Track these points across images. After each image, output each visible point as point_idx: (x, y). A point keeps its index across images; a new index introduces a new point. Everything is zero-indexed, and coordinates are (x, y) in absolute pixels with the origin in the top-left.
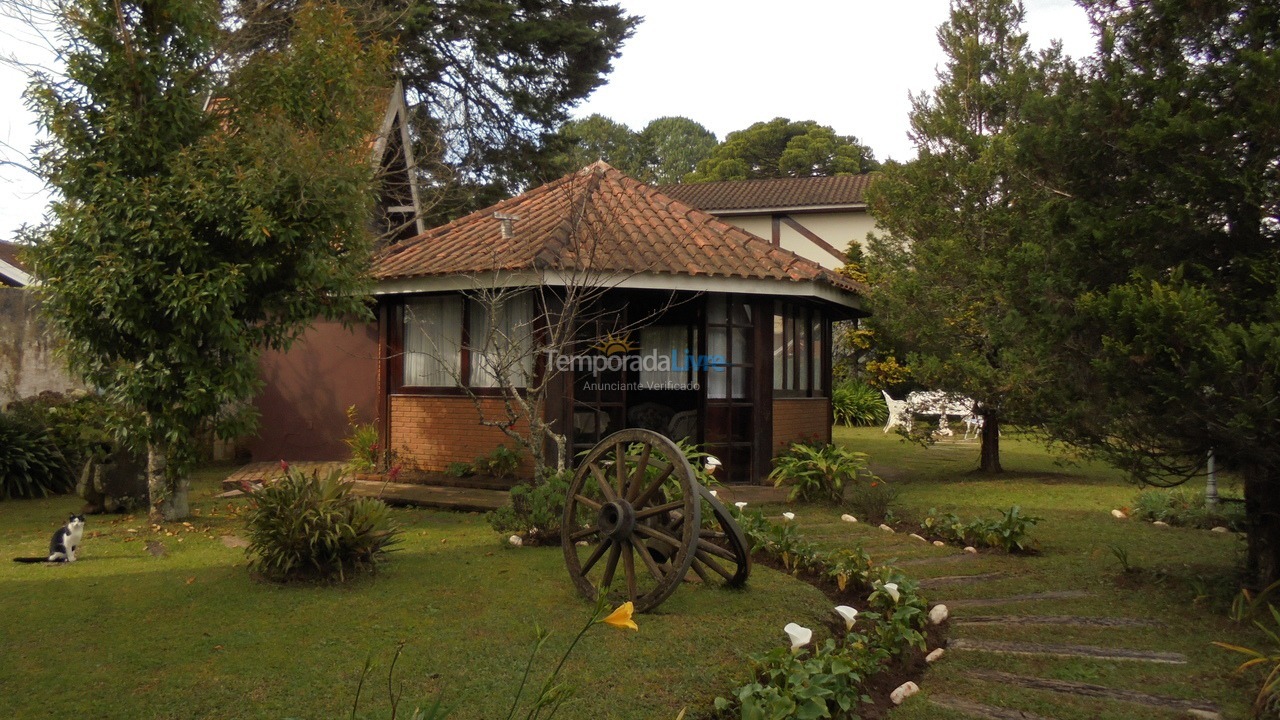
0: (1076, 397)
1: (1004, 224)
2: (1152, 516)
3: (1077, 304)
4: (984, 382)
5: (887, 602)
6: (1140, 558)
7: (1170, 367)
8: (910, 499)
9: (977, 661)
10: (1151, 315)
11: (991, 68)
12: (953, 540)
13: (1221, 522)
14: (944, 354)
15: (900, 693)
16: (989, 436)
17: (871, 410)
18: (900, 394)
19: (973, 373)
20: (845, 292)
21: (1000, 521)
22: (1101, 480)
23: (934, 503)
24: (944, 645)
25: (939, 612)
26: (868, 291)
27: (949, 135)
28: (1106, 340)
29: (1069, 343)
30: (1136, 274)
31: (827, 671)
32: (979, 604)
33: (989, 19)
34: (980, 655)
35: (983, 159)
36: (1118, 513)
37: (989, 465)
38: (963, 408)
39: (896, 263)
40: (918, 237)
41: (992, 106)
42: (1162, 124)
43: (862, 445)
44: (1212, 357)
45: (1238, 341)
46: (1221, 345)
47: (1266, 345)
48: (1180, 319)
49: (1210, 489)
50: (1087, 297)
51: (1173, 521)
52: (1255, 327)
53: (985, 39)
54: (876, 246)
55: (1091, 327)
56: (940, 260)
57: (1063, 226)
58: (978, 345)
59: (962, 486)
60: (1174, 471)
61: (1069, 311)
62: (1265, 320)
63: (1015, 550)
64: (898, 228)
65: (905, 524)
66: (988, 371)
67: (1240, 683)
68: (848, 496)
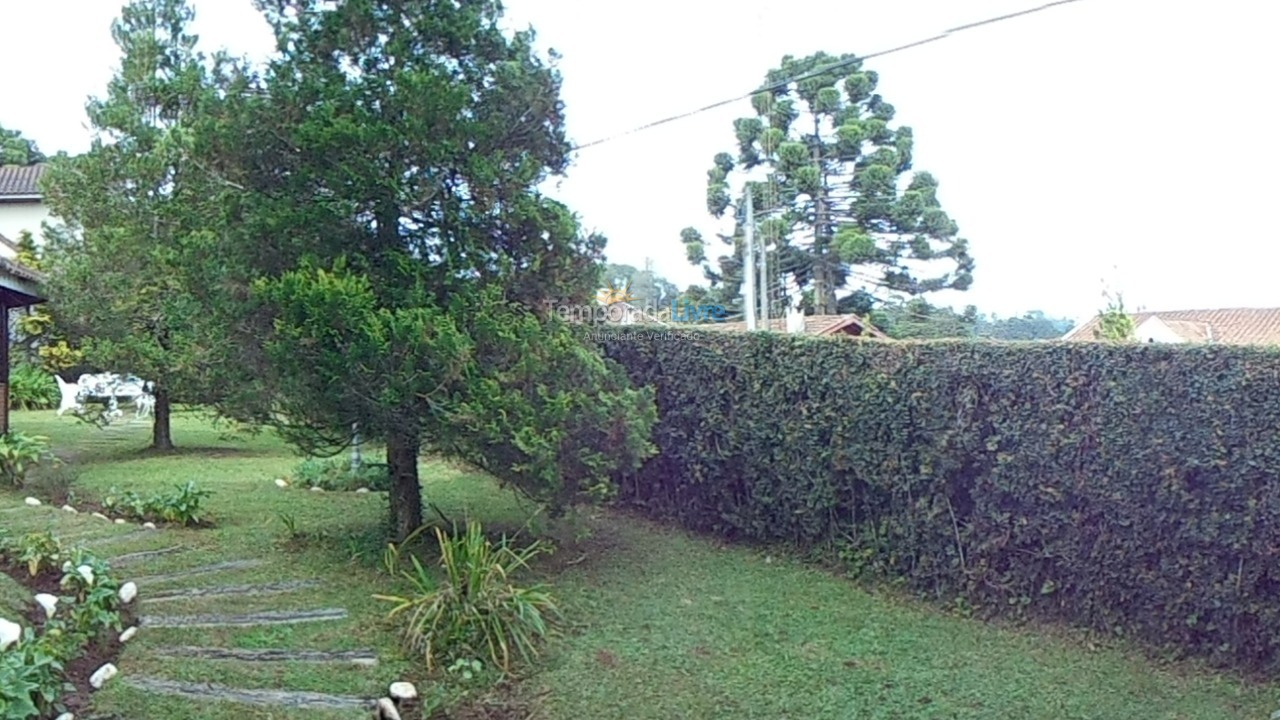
0: (247, 378)
1: (176, 214)
2: (309, 483)
3: (251, 290)
4: (156, 363)
5: (80, 584)
6: (305, 524)
7: (333, 347)
8: (90, 479)
9: (165, 637)
10: (320, 299)
11: (166, 63)
12: (133, 517)
13: (365, 484)
14: (117, 337)
15: (99, 677)
16: (161, 414)
17: (44, 394)
18: (72, 377)
19: (146, 355)
20: (22, 280)
21: (177, 496)
22: (264, 452)
23: (111, 482)
24: (136, 623)
25: (128, 591)
26: (44, 278)
27: (120, 126)
28: (278, 324)
29: (241, 326)
30: (304, 261)
31: (29, 661)
32: (161, 579)
33: (165, 16)
34: (165, 631)
35: (158, 149)
36: (281, 483)
37: (162, 443)
38: (134, 388)
39: (69, 250)
40: (88, 225)
41: (168, 100)
42: (328, 124)
43: (38, 429)
44: (367, 339)
45: (386, 324)
46: (375, 327)
47: (408, 329)
48: (343, 304)
49: (354, 455)
50: (261, 283)
51: (326, 486)
52: (399, 312)
53: (162, 34)
54: (50, 234)
55: (264, 312)
56: (112, 247)
57: (235, 216)
58: (150, 328)
59: (135, 463)
60: (333, 442)
61: (242, 297)
62: (407, 307)
63: (191, 523)
64: (69, 215)
65: (86, 504)
66: (159, 352)
67: (390, 628)
68: (29, 480)
